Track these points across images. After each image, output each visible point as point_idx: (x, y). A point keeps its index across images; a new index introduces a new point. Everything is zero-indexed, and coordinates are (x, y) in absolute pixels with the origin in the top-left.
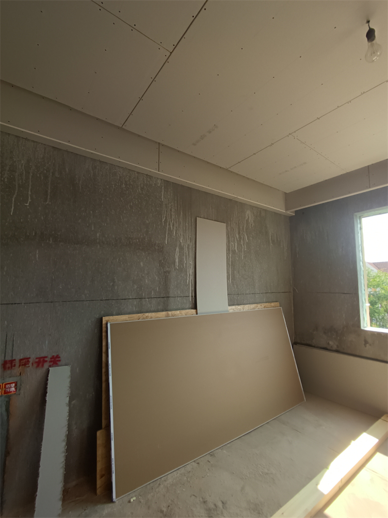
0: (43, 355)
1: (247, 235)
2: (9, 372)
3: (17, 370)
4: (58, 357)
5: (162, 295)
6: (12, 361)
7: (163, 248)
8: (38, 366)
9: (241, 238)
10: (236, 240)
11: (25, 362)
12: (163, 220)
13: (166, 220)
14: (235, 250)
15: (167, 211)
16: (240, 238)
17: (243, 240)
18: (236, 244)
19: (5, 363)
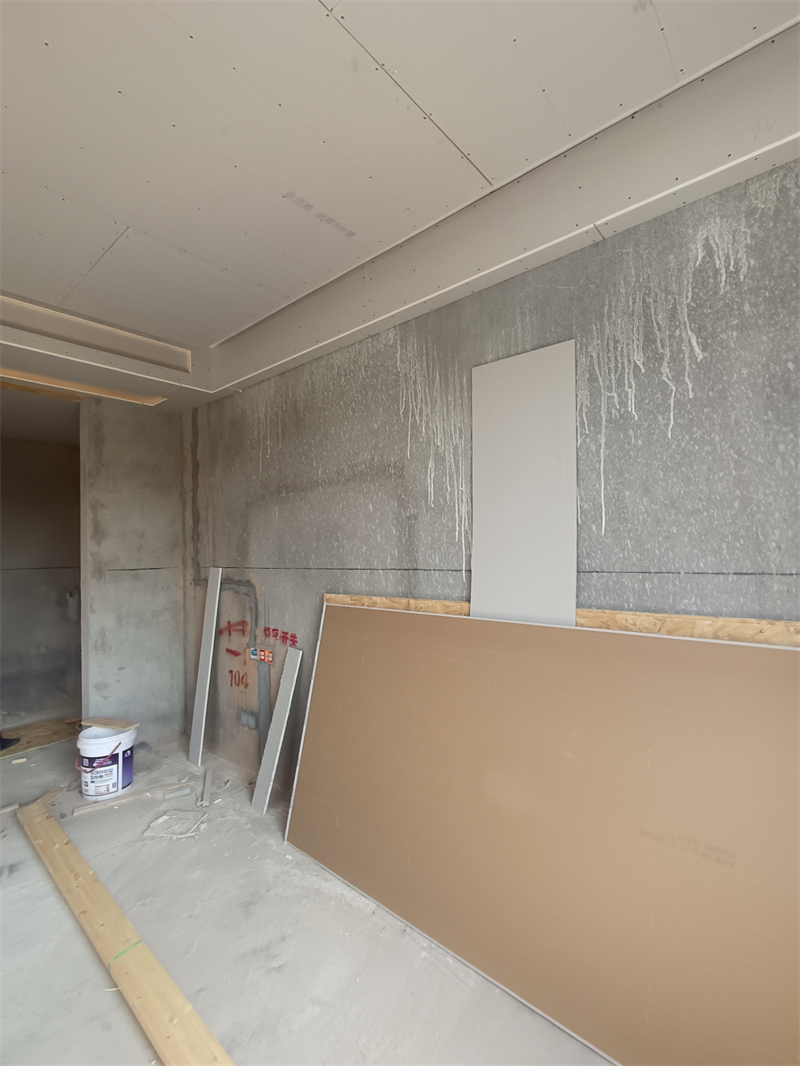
0: (286, 631)
2: (267, 639)
3: (272, 640)
4: (295, 637)
5: (404, 565)
6: (269, 629)
7: (403, 468)
8: (283, 641)
9: (662, 358)
10: (629, 378)
11: (276, 633)
12: (402, 411)
13: (407, 409)
14: (626, 416)
15: (407, 389)
16: (654, 359)
17: (676, 359)
18: (631, 393)
19: (265, 629)
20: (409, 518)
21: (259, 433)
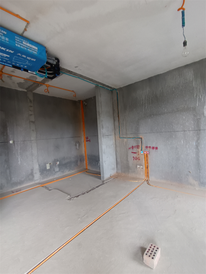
0: (154, 146)
2: (147, 149)
3: (149, 149)
4: (157, 147)
5: (196, 129)
6: (147, 147)
7: (195, 108)
8: (153, 149)
11: (150, 147)
12: (195, 96)
13: (197, 95)
15: (197, 91)
19: (146, 147)
20: (197, 119)
21: (143, 103)
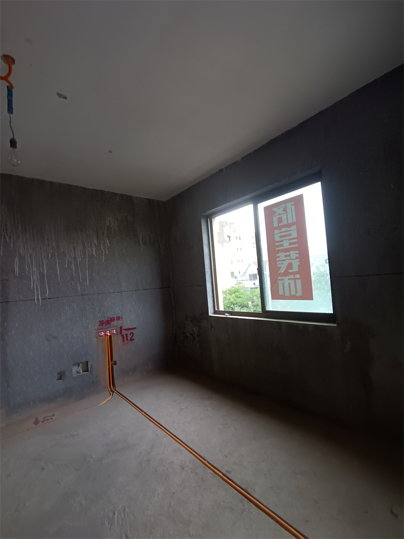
1: (108, 240)
